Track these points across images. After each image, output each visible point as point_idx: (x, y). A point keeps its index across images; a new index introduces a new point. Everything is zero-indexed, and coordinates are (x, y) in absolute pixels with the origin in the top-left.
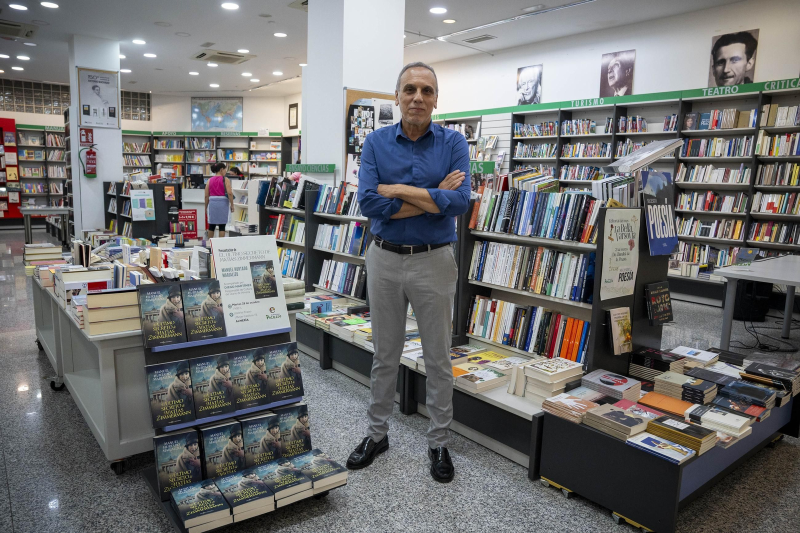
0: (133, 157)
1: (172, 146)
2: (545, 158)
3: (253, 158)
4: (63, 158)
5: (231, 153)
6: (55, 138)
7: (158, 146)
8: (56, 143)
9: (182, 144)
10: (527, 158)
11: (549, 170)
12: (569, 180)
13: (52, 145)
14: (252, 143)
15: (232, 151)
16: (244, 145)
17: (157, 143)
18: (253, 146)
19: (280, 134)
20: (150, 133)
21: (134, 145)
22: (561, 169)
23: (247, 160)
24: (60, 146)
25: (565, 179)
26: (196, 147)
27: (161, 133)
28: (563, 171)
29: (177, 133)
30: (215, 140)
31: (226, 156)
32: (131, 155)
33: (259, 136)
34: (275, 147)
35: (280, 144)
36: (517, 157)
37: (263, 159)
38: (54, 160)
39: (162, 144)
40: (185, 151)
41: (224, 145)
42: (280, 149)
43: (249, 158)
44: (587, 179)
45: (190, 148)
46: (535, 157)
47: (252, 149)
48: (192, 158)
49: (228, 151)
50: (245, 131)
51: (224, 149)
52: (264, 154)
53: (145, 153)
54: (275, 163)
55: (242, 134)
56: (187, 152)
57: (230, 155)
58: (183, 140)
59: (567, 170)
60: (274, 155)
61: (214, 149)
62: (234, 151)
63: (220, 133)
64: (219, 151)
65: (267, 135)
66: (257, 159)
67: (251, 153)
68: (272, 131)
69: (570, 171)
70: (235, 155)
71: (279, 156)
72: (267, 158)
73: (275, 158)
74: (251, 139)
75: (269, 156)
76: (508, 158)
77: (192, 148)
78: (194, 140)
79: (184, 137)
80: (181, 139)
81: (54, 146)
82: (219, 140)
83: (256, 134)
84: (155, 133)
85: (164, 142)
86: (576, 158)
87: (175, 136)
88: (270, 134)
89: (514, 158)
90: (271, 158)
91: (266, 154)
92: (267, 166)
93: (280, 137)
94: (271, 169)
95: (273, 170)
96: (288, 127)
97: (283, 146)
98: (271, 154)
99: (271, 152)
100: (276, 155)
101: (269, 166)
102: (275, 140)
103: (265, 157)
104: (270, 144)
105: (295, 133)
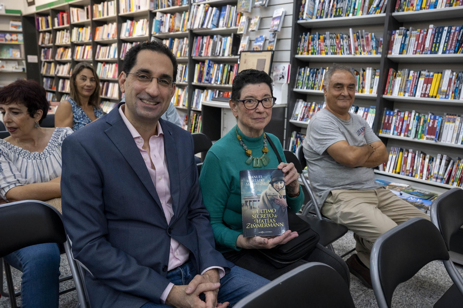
2: (359, 15)
10: (324, 19)
11: (367, 39)
12: (410, 54)
19: (19, 12)
22: (391, 34)
25: (401, 53)
28: (398, 38)
34: (16, 27)
35: (20, 24)
36: (306, 19)
37: (2, 40)
42: (20, 29)
44: (455, 52)
46: (340, 16)
52: (2, 35)
54: (17, 46)
59: (405, 36)
60: (14, 37)
68: (10, 8)
69: (413, 39)
71: (21, 37)
72: (6, 40)
73: (17, 40)
75: (8, 36)
76: (290, 21)
86: (432, 10)
88: (7, 11)
89: (300, 21)
90: (12, 40)
91: (5, 35)
92: (9, 49)
93: (19, 15)
94: (14, 52)
95: (17, 54)
96: (27, 4)
97: (24, 26)
98: (11, 35)
99: (11, 33)
100: (17, 36)
101: (11, 50)
102: (15, 18)
103: (4, 39)
104: (9, 23)
105: (32, 10)
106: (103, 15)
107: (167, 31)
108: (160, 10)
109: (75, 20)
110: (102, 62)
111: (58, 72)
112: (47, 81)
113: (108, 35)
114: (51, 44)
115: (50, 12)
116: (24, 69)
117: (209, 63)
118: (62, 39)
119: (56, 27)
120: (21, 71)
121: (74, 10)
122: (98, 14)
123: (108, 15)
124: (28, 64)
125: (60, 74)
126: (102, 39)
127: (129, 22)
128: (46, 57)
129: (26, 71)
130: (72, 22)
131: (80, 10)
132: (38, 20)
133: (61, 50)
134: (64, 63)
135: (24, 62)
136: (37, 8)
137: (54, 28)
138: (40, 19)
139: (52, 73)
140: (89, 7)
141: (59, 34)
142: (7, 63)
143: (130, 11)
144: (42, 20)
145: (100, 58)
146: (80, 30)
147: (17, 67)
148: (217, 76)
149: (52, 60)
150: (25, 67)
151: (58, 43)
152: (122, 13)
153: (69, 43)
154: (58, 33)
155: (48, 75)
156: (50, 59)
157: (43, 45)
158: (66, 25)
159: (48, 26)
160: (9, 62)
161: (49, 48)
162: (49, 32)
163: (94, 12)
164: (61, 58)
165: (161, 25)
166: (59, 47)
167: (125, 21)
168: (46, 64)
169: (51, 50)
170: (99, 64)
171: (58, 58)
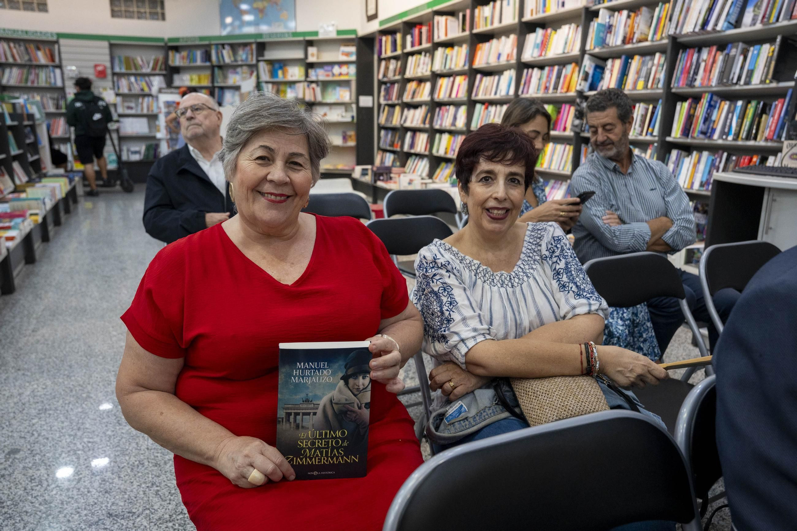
0: (139, 78)
1: (195, 60)
3: (313, 75)
4: (27, 80)
5: (281, 68)
6: (10, 47)
7: (176, 60)
8: (13, 56)
9: (207, 57)
13: (6, 59)
14: (312, 50)
15: (283, 64)
16: (298, 54)
17: (174, 57)
18: (313, 55)
19: (354, 32)
20: (161, 40)
21: (139, 59)
23: (303, 78)
24: (19, 61)
26: (227, 60)
27: (177, 39)
29: (201, 39)
30: (254, 47)
31: (273, 74)
32: (135, 75)
33: (321, 36)
34: (348, 54)
35: (353, 49)
37: (328, 76)
38: (12, 82)
39: (183, 58)
40: (213, 67)
41: (271, 55)
42: (353, 58)
43: (307, 75)
45: (219, 61)
47: (311, 59)
48: (225, 77)
49: (277, 66)
50: (300, 29)
51: (271, 62)
52: (329, 68)
53: (157, 72)
54: (345, 83)
55: (295, 34)
56: (216, 70)
57: (280, 73)
58: (208, 49)
60: (344, 69)
61: (254, 62)
62: (285, 65)
63: (260, 35)
64: (263, 66)
65: (333, 35)
66: (317, 76)
67: (311, 66)
70: (287, 71)
71: (352, 70)
72: (333, 75)
73: (347, 74)
74: (310, 43)
75: (336, 70)
77: (222, 63)
78: (224, 48)
79: (209, 46)
80: (206, 48)
81: (11, 60)
82: (262, 47)
83: (316, 33)
84: (170, 40)
85: (184, 53)
87: (198, 43)
88: (339, 32)
90: (341, 74)
91: (332, 68)
92: (335, 89)
93: (353, 36)
94: (341, 93)
95: (345, 95)
96: (365, 19)
97: (359, 53)
98: (340, 67)
99: (341, 64)
100: (348, 68)
101: (338, 89)
102: (347, 42)
103: (330, 73)
104: (339, 50)
105: (374, 27)
106: (492, 23)
107: (619, 42)
108: (607, 4)
109: (440, 36)
110: (483, 102)
111: (405, 121)
112: (386, 135)
113: (499, 56)
114: (398, 77)
115: (401, 26)
116: (353, 117)
117: (711, 99)
118: (418, 67)
119: (409, 49)
120: (349, 119)
121: (441, 20)
122: (482, 22)
123: (500, 21)
124: (360, 110)
125: (408, 124)
126: (487, 63)
127: (540, 32)
128: (387, 97)
129: (355, 120)
130: (436, 40)
131: (450, 18)
132: (381, 41)
133: (411, 86)
134: (415, 106)
135: (354, 106)
136: (382, 23)
137: (405, 51)
138: (384, 39)
139: (396, 121)
140: (468, 12)
141: (411, 60)
142: (331, 109)
143: (544, 11)
144: (387, 40)
145: (481, 97)
146: (448, 51)
147: (344, 114)
148: (728, 124)
149: (396, 102)
150: (355, 114)
151: (408, 75)
152: (528, 17)
153: (428, 73)
154: (410, 58)
155: (389, 125)
156: (394, 100)
157: (385, 79)
158: (425, 45)
159: (394, 49)
160: (334, 107)
161: (393, 83)
162: (396, 58)
163: (476, 19)
164: (413, 97)
165: (608, 32)
166: (409, 80)
167: (534, 31)
168: (387, 108)
169: (396, 86)
170: (478, 106)
171: (407, 98)
